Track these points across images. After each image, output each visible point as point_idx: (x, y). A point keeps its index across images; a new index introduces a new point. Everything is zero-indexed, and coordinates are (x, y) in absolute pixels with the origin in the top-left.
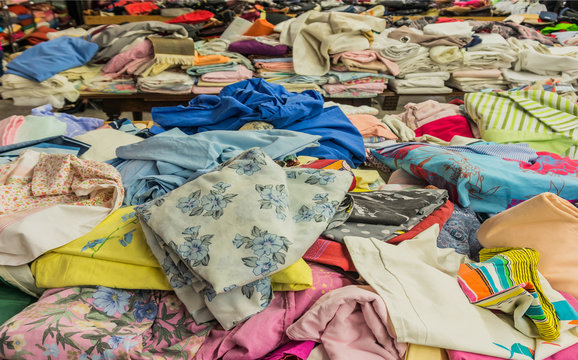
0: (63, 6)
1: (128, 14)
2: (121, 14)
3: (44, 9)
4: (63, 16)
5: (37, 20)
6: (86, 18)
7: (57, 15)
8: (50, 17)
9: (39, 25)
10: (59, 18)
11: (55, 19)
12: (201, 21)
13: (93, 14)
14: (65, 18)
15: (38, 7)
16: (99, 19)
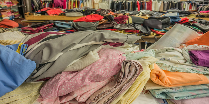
0: (17, 10)
1: (48, 15)
2: (45, 15)
3: (7, 11)
4: (16, 14)
5: (3, 16)
6: (26, 16)
7: (13, 14)
8: (10, 15)
9: (4, 18)
10: (14, 15)
11: (12, 15)
12: (97, 21)
13: (29, 14)
14: (17, 15)
15: (5, 10)
16: (33, 17)
